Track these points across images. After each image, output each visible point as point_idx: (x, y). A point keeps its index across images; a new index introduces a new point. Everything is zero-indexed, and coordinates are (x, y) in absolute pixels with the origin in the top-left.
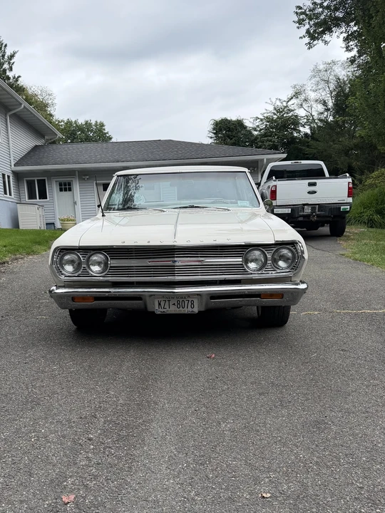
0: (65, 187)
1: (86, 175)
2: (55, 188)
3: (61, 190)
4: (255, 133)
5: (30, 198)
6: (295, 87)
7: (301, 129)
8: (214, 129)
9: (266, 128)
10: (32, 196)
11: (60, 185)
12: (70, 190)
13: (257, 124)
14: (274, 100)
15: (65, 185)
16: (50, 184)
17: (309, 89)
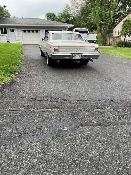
0: (12, 31)
1: (19, 28)
2: (10, 31)
3: (11, 32)
4: (58, 18)
5: (1, 34)
6: (66, 5)
7: (70, 17)
8: (47, 16)
9: (61, 17)
10: (2, 33)
11: (11, 30)
12: (14, 32)
13: (59, 15)
14: (63, 9)
15: (12, 30)
16: (8, 30)
17: (70, 5)
